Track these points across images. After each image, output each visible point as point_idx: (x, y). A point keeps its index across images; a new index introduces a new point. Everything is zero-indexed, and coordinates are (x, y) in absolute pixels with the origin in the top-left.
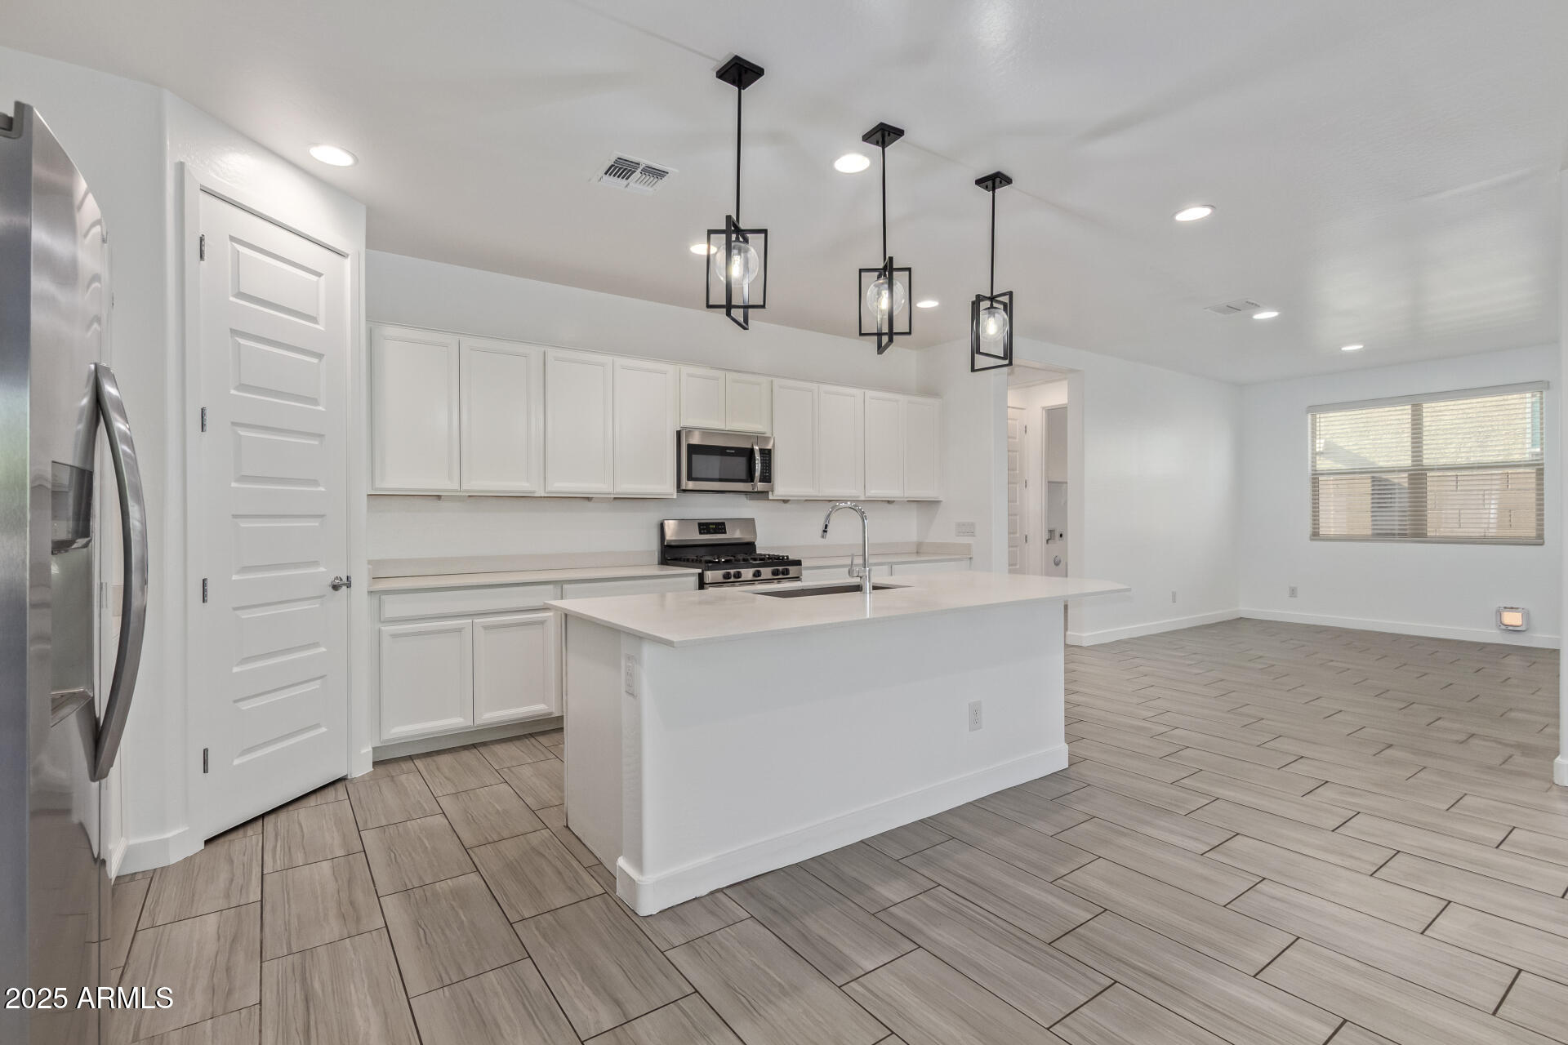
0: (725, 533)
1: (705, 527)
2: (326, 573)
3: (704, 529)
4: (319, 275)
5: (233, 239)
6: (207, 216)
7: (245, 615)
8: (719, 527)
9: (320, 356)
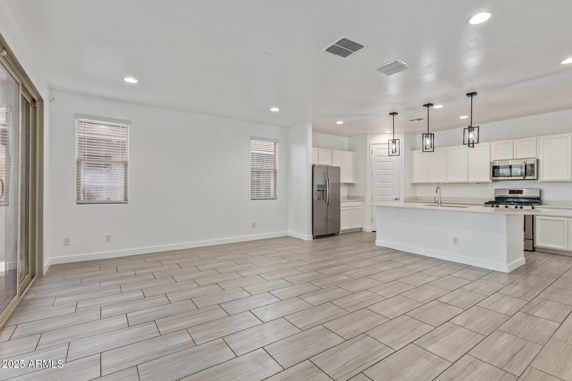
0: (522, 194)
2: (394, 197)
3: (511, 192)
5: (377, 149)
6: (374, 148)
8: (520, 192)
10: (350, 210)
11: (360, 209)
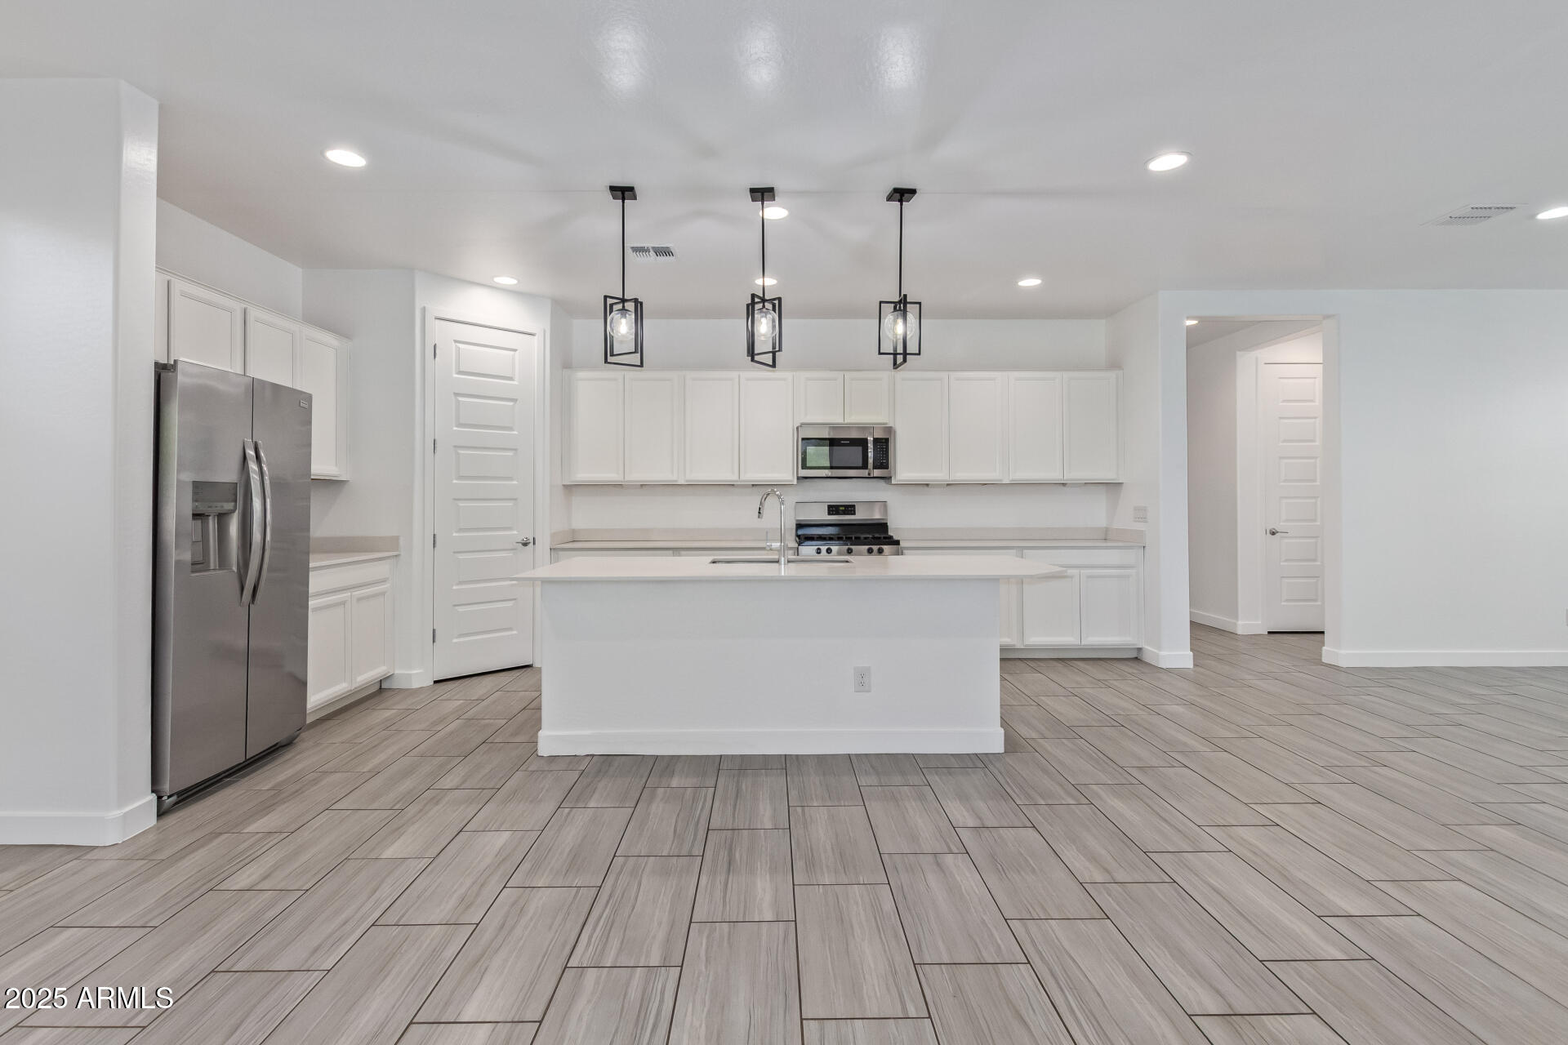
0: (854, 514)
1: (833, 509)
2: (518, 534)
3: (833, 511)
4: (515, 350)
5: (456, 341)
6: (440, 333)
7: (461, 556)
8: (849, 509)
9: (515, 400)
10: (343, 603)
11: (383, 594)
